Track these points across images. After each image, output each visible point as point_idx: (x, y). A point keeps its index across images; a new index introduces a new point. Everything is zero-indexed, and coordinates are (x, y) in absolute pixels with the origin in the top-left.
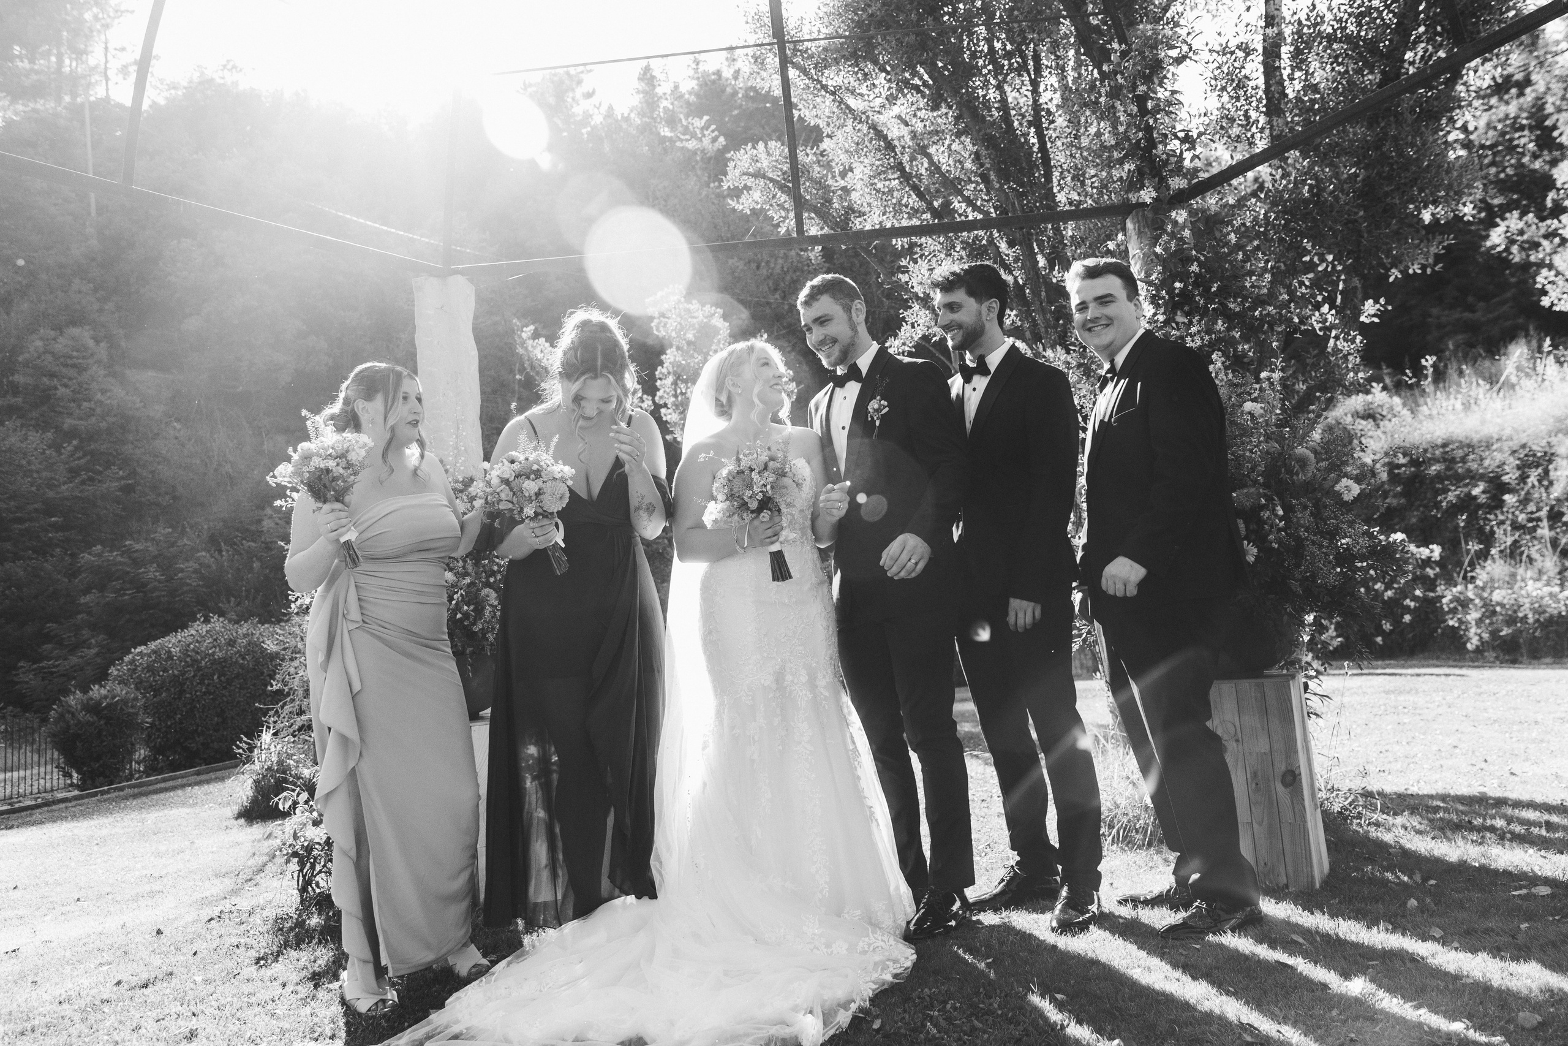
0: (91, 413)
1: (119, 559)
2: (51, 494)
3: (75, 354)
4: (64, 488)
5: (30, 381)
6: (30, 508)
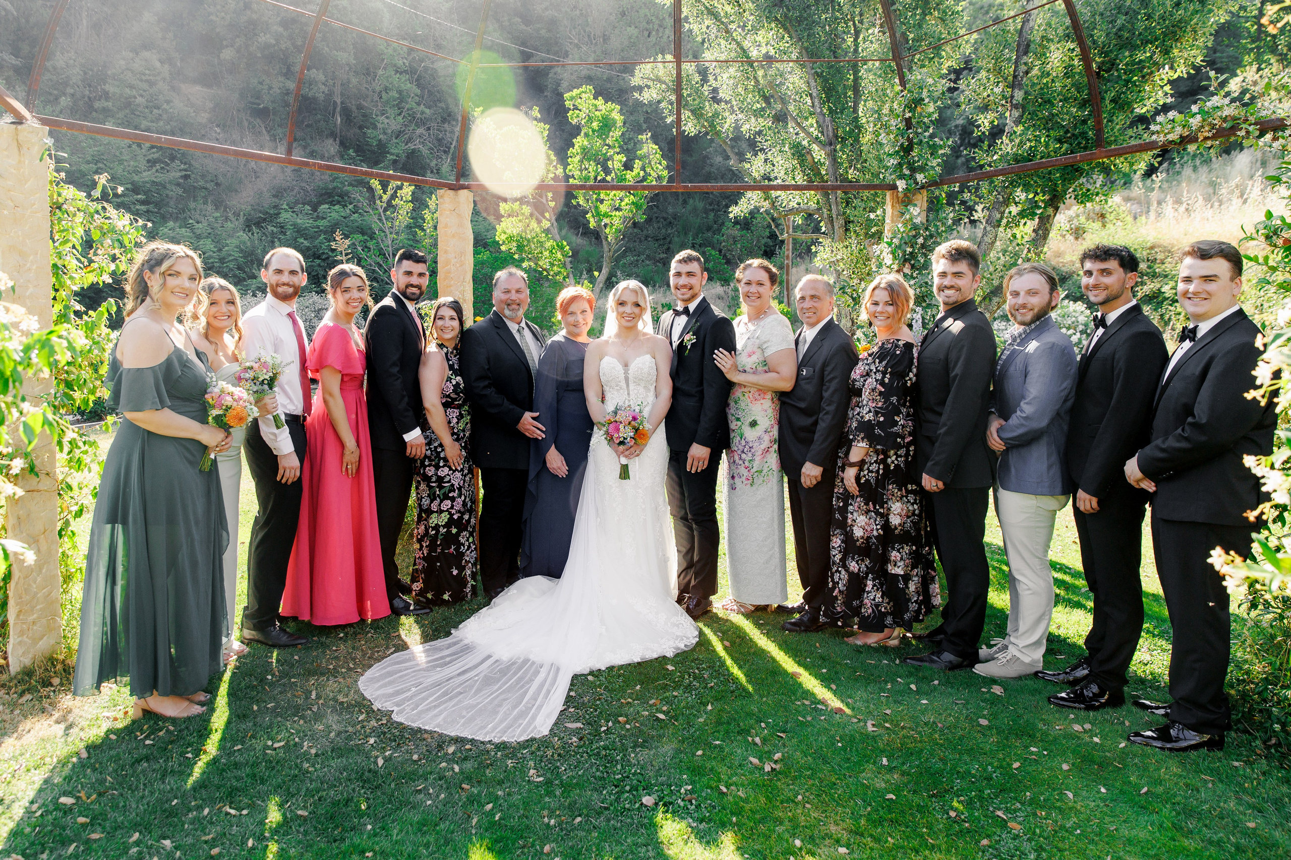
2: (136, 178)
3: (147, 72)
4: (145, 174)
5: (117, 90)
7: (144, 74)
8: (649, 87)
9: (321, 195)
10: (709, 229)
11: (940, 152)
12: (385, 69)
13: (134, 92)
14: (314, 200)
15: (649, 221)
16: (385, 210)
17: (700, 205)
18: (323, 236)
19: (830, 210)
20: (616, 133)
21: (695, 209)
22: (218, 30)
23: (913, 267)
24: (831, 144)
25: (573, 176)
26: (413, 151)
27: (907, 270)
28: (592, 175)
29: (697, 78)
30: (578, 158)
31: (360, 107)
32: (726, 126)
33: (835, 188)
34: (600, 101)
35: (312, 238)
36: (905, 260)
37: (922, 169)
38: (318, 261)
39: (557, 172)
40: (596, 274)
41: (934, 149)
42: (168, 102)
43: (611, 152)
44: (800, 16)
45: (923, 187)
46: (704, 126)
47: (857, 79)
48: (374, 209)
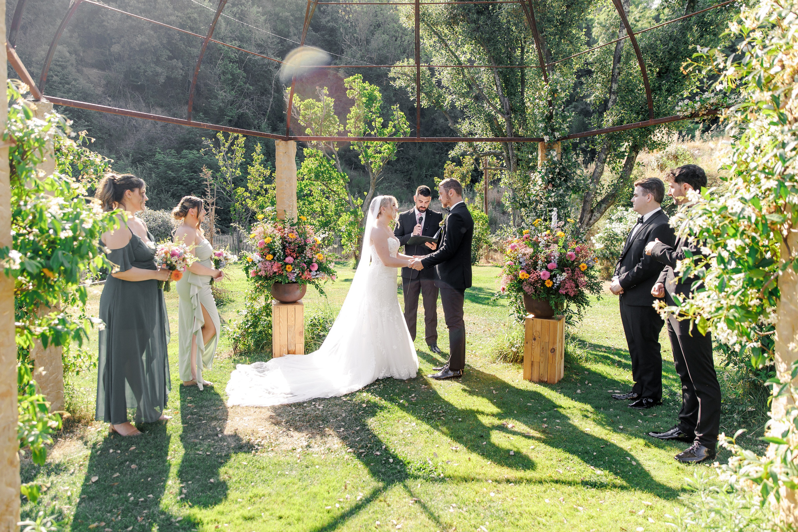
3: (60, 59)
7: (58, 61)
8: (399, 78)
9: (181, 143)
10: (436, 165)
11: (568, 120)
12: (223, 59)
13: (51, 73)
14: (176, 146)
15: (398, 160)
16: (227, 153)
17: (430, 150)
18: (184, 170)
19: (508, 153)
20: (377, 105)
21: (427, 153)
22: (108, 32)
23: (553, 186)
24: (508, 114)
25: (350, 132)
26: (242, 114)
27: (550, 188)
28: (362, 131)
29: (428, 73)
30: (353, 120)
31: (206, 85)
32: (446, 103)
33: (510, 140)
34: (367, 85)
35: (177, 171)
36: (549, 182)
37: (558, 130)
38: (181, 186)
39: (340, 129)
40: (365, 193)
41: (564, 118)
42: (75, 80)
43: (374, 116)
44: (490, 37)
45: (558, 140)
46: (433, 102)
47: (523, 75)
48: (220, 152)
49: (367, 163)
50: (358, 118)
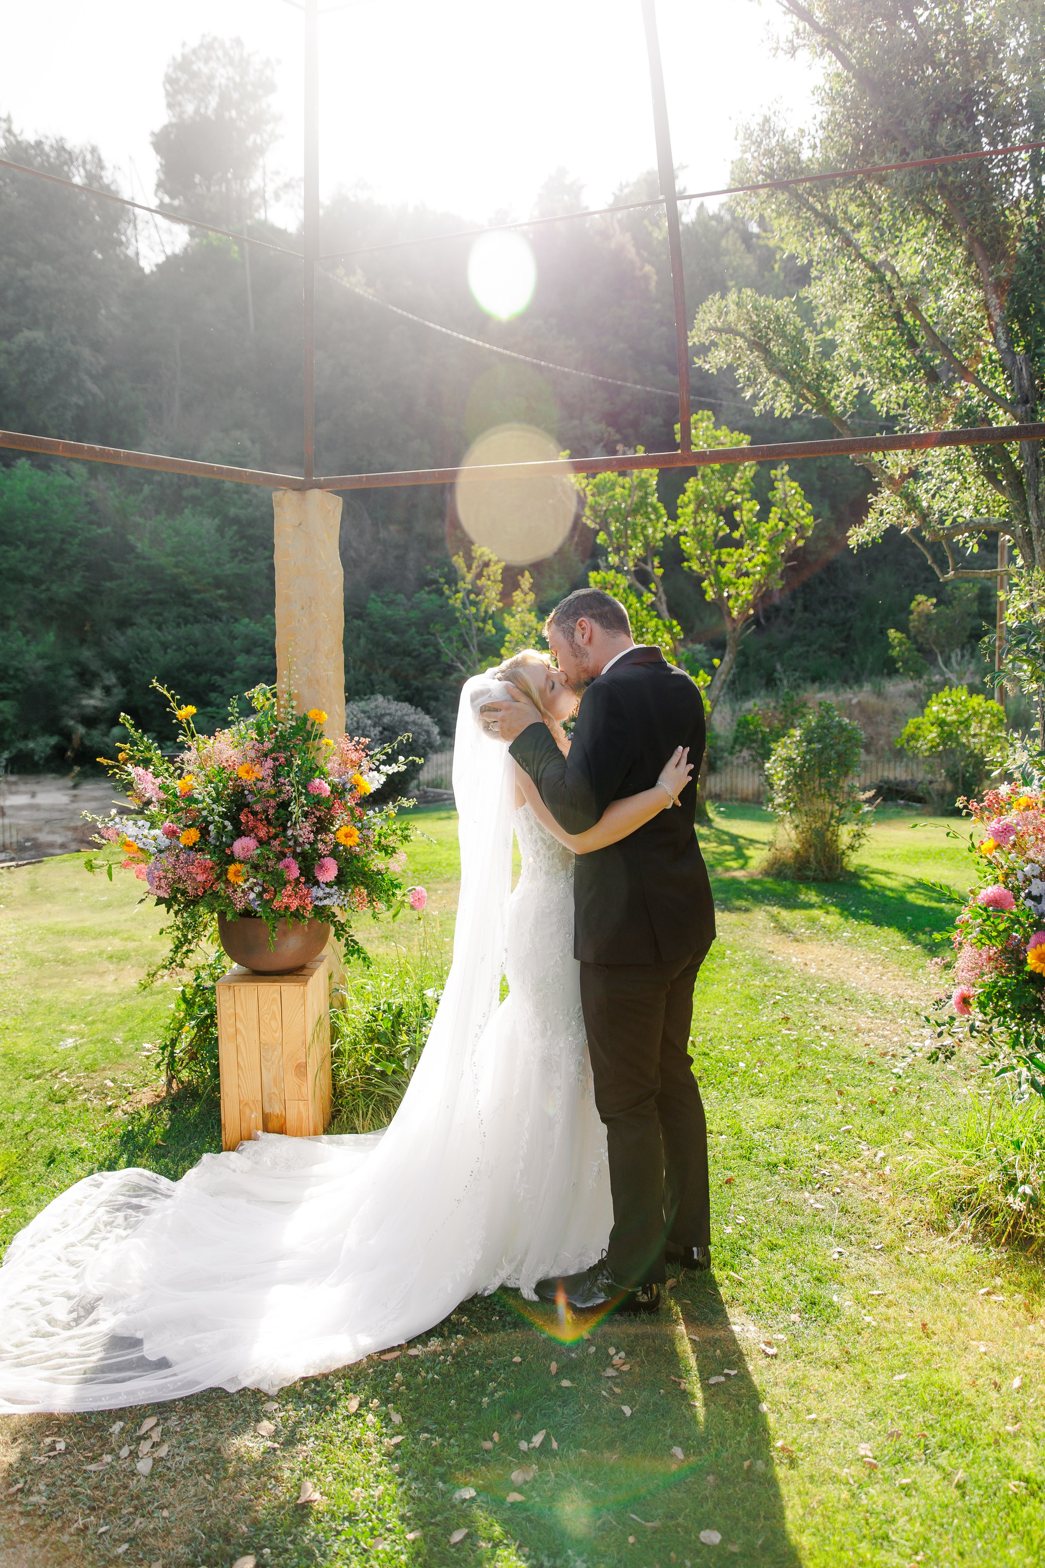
0: (249, 503)
1: (261, 629)
2: (218, 571)
3: (237, 453)
4: (228, 566)
6: (205, 581)
16: (469, 593)
20: (745, 475)
24: (1026, 401)
28: (711, 529)
30: (691, 508)
34: (722, 432)
39: (668, 531)
43: (739, 499)
48: (457, 591)
49: (720, 597)
50: (700, 501)
